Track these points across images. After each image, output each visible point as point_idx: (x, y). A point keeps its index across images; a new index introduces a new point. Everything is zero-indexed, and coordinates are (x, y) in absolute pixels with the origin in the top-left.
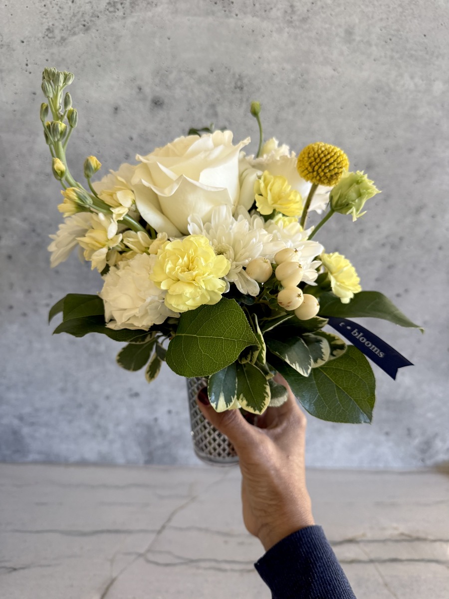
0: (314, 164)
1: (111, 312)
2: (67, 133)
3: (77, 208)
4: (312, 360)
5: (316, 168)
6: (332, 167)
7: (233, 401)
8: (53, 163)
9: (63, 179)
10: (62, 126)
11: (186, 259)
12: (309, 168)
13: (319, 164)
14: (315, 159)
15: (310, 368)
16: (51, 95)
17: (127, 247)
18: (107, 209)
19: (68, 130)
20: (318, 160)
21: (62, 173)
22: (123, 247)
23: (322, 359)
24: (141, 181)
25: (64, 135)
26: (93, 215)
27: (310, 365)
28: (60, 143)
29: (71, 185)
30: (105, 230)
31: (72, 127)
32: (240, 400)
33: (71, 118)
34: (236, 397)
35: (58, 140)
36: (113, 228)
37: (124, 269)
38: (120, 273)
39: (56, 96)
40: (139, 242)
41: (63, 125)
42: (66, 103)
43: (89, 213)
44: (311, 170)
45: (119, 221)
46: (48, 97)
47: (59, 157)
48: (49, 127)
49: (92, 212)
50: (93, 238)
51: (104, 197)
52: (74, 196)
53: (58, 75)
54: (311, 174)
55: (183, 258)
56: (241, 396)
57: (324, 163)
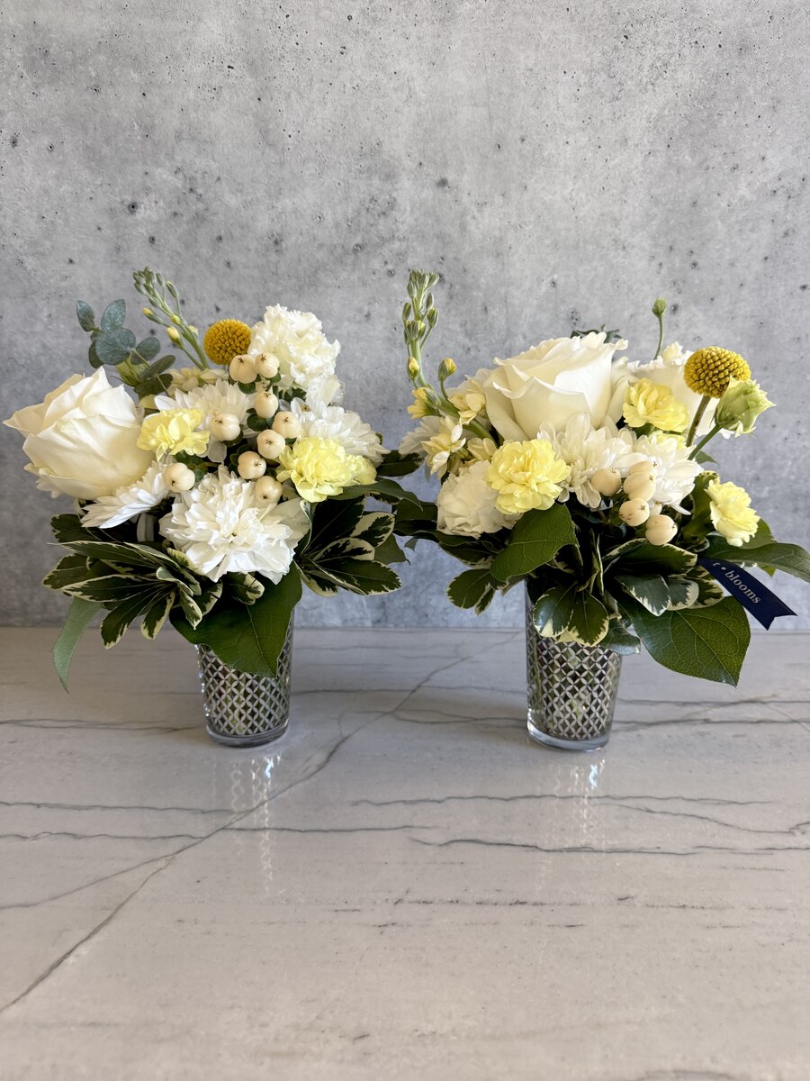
0: (700, 371)
1: (443, 518)
2: (426, 333)
3: (426, 411)
4: (669, 601)
5: (703, 376)
6: (722, 375)
7: (563, 631)
8: (409, 361)
9: (416, 378)
10: (421, 325)
11: (521, 459)
12: (694, 376)
13: (706, 372)
14: (703, 365)
15: (665, 609)
16: (415, 296)
17: (470, 454)
18: (455, 412)
19: (427, 330)
20: (704, 368)
21: (416, 372)
22: (467, 454)
23: (684, 602)
24: (492, 384)
25: (422, 335)
26: (441, 419)
27: (666, 605)
28: (418, 343)
29: (423, 386)
30: (449, 433)
31: (431, 327)
32: (571, 632)
33: (431, 318)
34: (567, 627)
35: (416, 340)
36: (457, 431)
37: (463, 475)
38: (458, 479)
39: (419, 297)
40: (484, 450)
41: (423, 325)
42: (429, 302)
43: (437, 417)
44: (696, 379)
45: (464, 426)
46: (412, 297)
47: (415, 356)
48: (409, 327)
49: (440, 416)
50: (437, 442)
51: (454, 401)
52: (423, 396)
53: (424, 276)
54: (696, 383)
55: (518, 459)
56: (574, 628)
57: (712, 370)
